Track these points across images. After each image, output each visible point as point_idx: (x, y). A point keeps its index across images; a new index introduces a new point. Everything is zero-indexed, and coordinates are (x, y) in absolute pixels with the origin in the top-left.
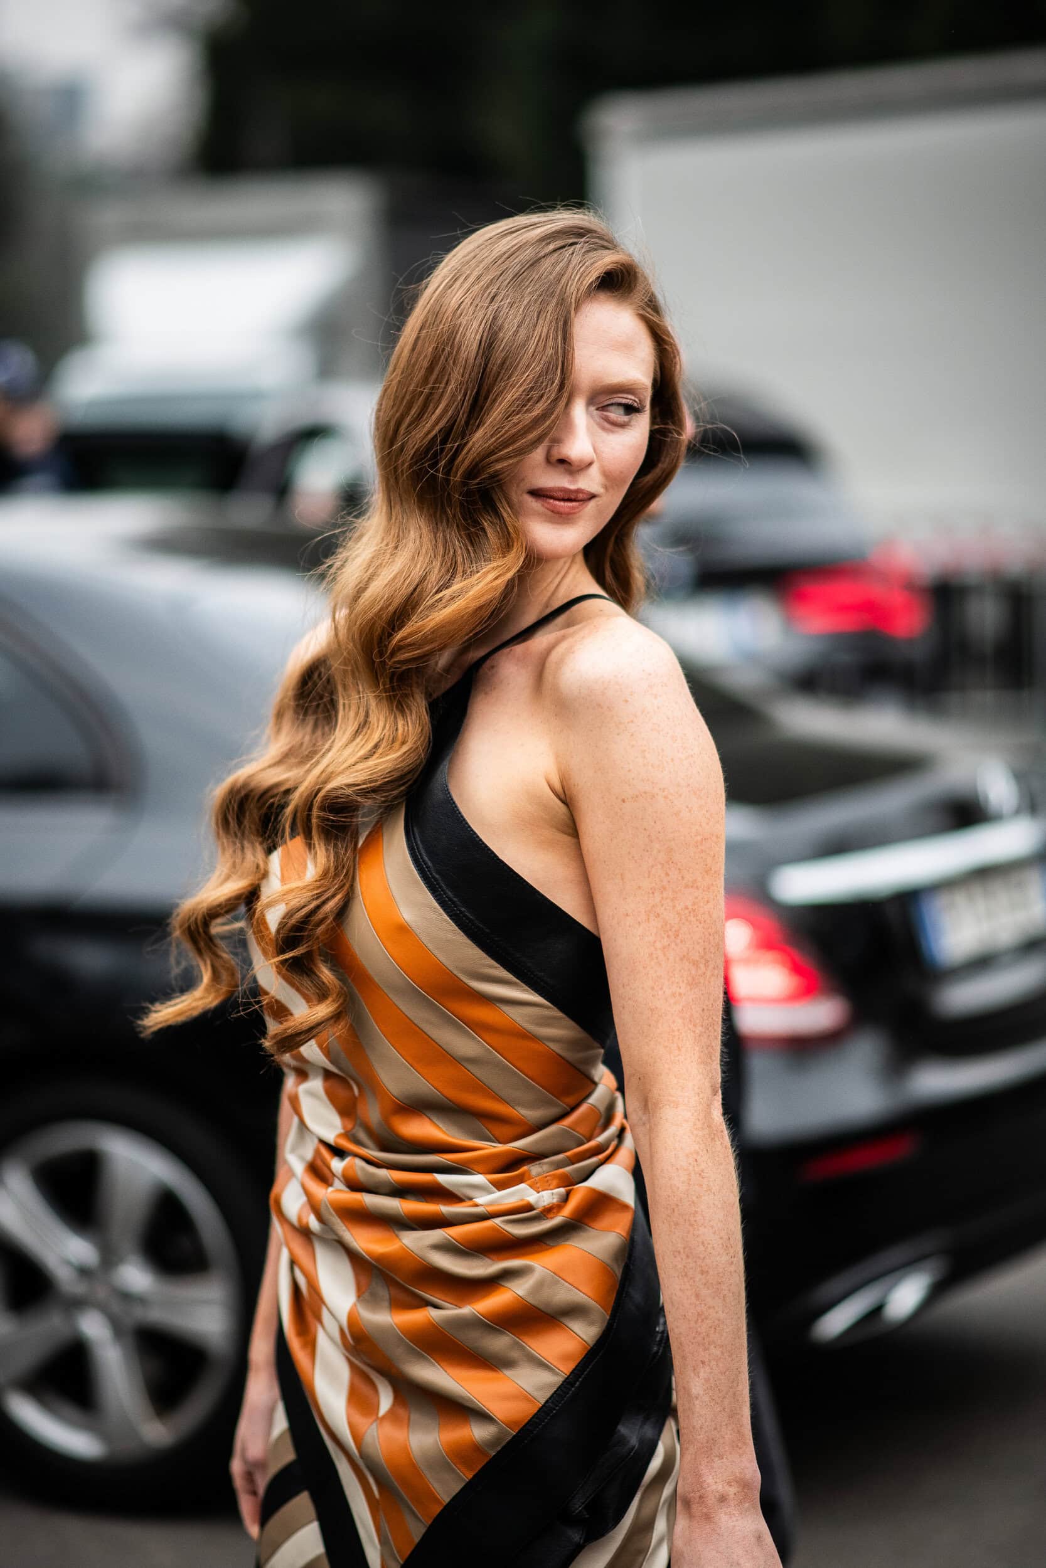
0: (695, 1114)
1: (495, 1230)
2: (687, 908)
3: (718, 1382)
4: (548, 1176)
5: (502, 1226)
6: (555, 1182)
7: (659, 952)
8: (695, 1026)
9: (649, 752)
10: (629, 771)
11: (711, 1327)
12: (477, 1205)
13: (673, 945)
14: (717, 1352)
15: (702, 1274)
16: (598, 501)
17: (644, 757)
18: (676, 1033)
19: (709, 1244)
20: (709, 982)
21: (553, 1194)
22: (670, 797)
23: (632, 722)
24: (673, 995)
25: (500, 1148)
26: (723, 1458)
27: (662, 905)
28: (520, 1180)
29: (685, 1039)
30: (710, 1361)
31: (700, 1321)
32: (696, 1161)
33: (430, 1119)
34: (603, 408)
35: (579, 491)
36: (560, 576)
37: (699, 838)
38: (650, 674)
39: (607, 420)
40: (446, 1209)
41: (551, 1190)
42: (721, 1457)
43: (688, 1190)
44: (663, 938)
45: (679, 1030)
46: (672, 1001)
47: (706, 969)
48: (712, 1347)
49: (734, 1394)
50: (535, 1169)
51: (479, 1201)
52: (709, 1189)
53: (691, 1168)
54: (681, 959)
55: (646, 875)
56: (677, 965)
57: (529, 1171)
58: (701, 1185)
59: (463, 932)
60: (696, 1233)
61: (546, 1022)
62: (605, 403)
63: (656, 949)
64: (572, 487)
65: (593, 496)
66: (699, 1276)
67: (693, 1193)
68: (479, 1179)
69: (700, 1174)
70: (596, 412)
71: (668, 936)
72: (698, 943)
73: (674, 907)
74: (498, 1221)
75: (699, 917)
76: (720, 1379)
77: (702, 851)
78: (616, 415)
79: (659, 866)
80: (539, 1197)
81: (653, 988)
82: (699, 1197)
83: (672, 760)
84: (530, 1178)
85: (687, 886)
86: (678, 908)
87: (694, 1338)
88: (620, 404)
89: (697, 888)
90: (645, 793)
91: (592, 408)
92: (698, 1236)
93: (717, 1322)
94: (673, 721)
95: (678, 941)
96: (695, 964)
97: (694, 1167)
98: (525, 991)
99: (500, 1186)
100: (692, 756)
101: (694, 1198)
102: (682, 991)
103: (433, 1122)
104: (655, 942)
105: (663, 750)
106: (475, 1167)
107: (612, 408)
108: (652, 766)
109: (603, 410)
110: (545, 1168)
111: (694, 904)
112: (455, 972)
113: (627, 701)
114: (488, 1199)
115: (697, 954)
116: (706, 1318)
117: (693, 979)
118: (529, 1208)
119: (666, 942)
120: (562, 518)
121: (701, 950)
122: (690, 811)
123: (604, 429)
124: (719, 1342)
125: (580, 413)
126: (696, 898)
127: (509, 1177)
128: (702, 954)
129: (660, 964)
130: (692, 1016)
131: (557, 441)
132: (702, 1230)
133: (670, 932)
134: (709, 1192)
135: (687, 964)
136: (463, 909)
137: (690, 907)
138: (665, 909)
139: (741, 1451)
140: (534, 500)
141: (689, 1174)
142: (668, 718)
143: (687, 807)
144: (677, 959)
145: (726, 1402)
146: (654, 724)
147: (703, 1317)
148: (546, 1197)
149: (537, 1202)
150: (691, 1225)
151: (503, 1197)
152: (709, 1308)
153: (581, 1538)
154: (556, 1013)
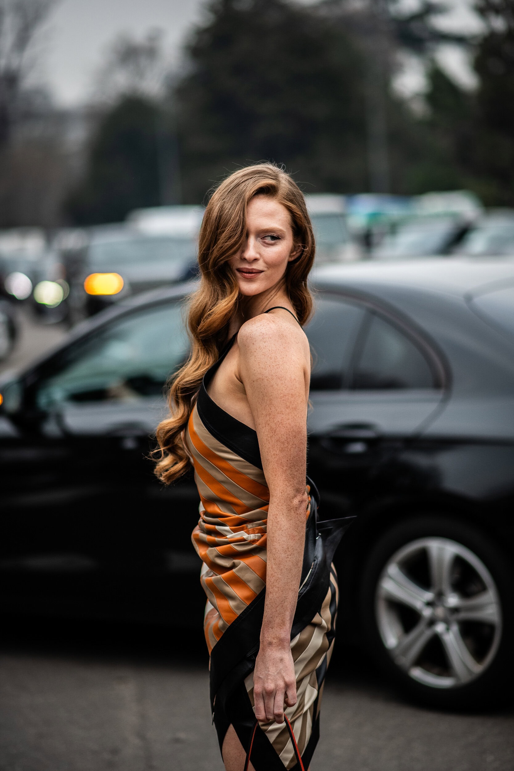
0: (279, 500)
1: (231, 547)
2: (278, 422)
3: (275, 601)
4: (255, 529)
5: (233, 546)
6: (257, 531)
7: (269, 438)
8: (283, 466)
9: (261, 363)
10: (254, 370)
11: (275, 580)
12: (227, 538)
13: (274, 436)
14: (276, 589)
15: (274, 560)
16: (265, 273)
17: (259, 365)
18: (275, 469)
19: (277, 549)
20: (290, 450)
21: (255, 536)
22: (269, 380)
23: (255, 352)
24: (274, 454)
25: (237, 516)
26: (273, 629)
27: (270, 420)
28: (242, 529)
29: (278, 471)
30: (273, 592)
31: (272, 577)
32: (276, 517)
33: (218, 506)
34: (263, 238)
35: (253, 269)
36: (268, 301)
37: (282, 395)
38: (264, 334)
39: (265, 242)
40: (217, 539)
41: (255, 534)
42: (272, 628)
43: (272, 528)
44: (270, 433)
45: (276, 468)
46: (274, 457)
47: (288, 445)
48: (275, 587)
49: (282, 606)
50: (250, 526)
51: (228, 537)
52: (280, 529)
53: (274, 520)
54: (277, 441)
55: (264, 409)
56: (275, 443)
57: (247, 526)
58: (277, 527)
59: (211, 433)
60: (273, 544)
61: (245, 467)
62: (264, 236)
63: (268, 437)
64: (250, 268)
65: (262, 272)
66: (273, 560)
67: (273, 529)
68: (227, 528)
69: (277, 523)
70: (261, 240)
71: (272, 432)
72: (284, 435)
73: (274, 421)
74: (232, 545)
75: (284, 425)
76: (276, 600)
77: (284, 400)
78: (268, 240)
79: (268, 406)
80: (249, 536)
81: (267, 452)
82: (275, 531)
83: (270, 366)
84: (247, 529)
85: (278, 413)
86: (275, 421)
87: (269, 583)
88: (269, 236)
89: (283, 414)
90: (260, 378)
91: (259, 239)
92: (274, 545)
93: (277, 578)
94: (272, 352)
95: (276, 434)
96: (283, 443)
97: (275, 520)
98: (236, 456)
99: (235, 531)
100: (278, 365)
101: (274, 531)
102: (277, 453)
103: (218, 507)
104: (268, 434)
105: (266, 362)
106: (228, 523)
107: (266, 238)
108: (262, 368)
109: (264, 239)
110: (254, 525)
111: (281, 420)
112: (209, 448)
113: (253, 344)
114: (231, 536)
115: (283, 439)
116: (274, 576)
117: (282, 448)
118: (244, 540)
119: (271, 434)
120: (250, 280)
121: (285, 438)
122: (277, 385)
123: (264, 246)
124: (277, 586)
125: (252, 241)
126: (283, 418)
127: (237, 528)
128: (286, 439)
129: (270, 443)
130: (281, 463)
131: (243, 252)
132: (275, 544)
133: (273, 431)
134: (280, 530)
135: (279, 443)
136: (210, 425)
137: (280, 422)
138: (271, 422)
139: (281, 627)
140: (238, 273)
141: (273, 522)
142: (269, 351)
143: (276, 384)
144: (276, 441)
145: (278, 608)
146: (263, 352)
147: (273, 576)
148: (252, 537)
149: (247, 538)
150: (272, 541)
151: (235, 535)
152: (275, 573)
153: (251, 666)
154: (248, 464)
